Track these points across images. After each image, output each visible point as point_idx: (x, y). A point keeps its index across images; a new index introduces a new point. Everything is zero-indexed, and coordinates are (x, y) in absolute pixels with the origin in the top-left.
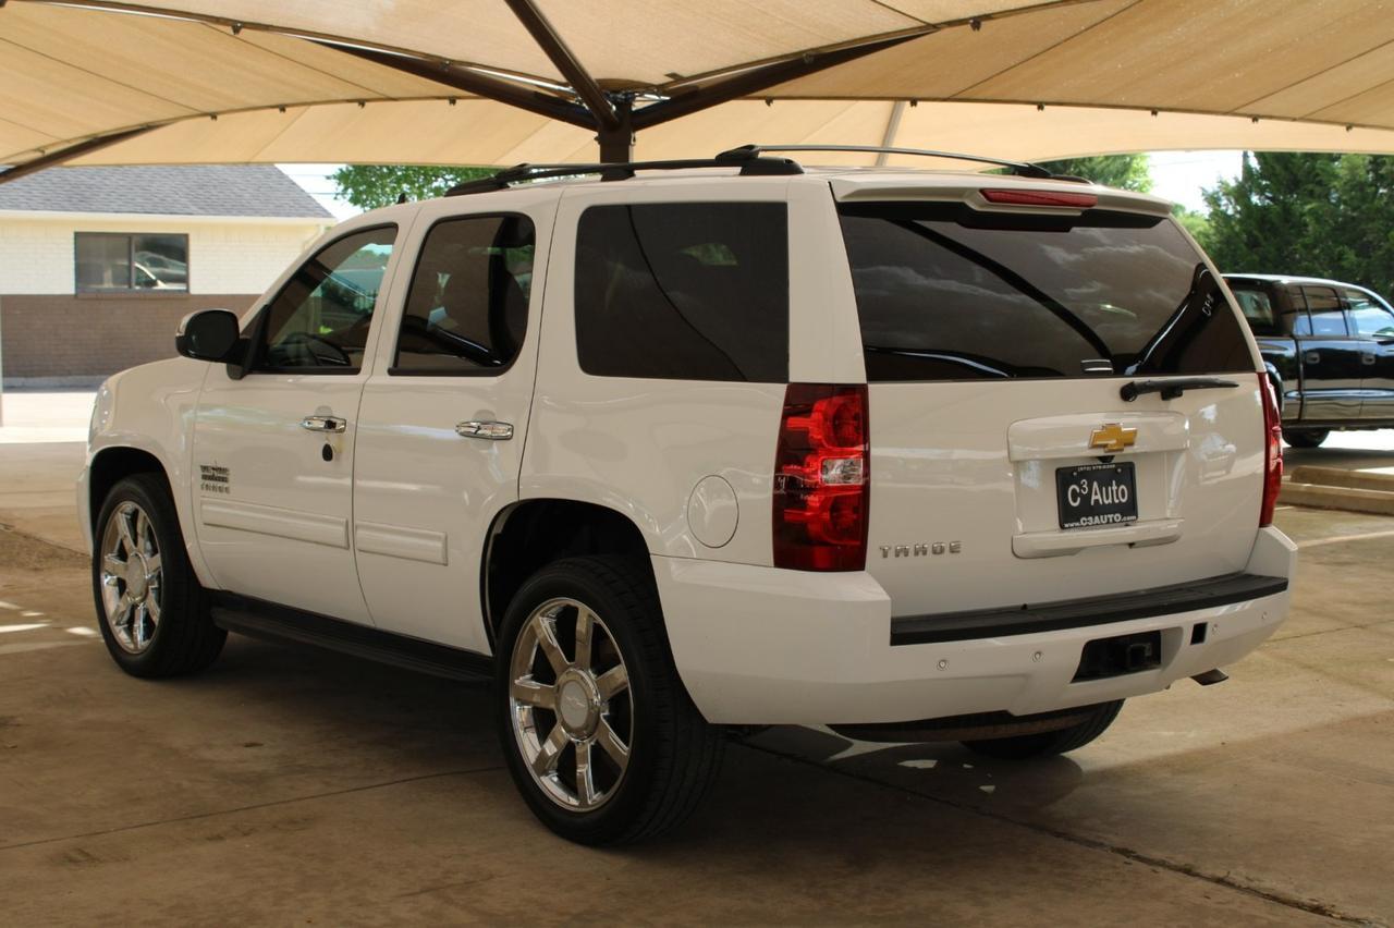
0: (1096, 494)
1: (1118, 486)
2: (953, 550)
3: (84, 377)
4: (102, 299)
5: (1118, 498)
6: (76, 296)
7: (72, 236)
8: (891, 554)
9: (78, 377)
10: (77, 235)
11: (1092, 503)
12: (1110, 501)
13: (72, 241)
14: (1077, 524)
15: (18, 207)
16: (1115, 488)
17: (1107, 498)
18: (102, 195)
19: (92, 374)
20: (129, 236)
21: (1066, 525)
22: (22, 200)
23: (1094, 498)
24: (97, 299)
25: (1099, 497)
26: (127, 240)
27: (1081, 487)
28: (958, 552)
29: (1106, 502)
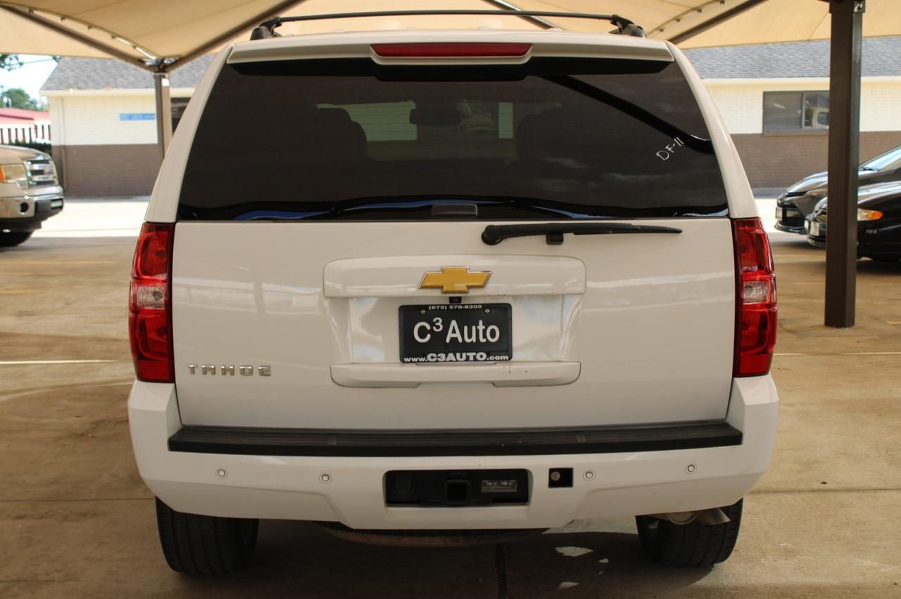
0: (454, 331)
1: (486, 325)
2: (264, 373)
3: (766, 189)
4: (781, 136)
5: (485, 336)
6: (762, 134)
7: (762, 94)
8: (199, 371)
9: (761, 189)
10: (766, 94)
11: (448, 340)
12: (474, 339)
13: (762, 98)
14: (423, 359)
15: (722, 76)
16: (481, 327)
17: (470, 336)
18: (784, 66)
19: (772, 186)
20: (802, 93)
21: (406, 360)
22: (728, 71)
23: (450, 335)
24: (777, 136)
25: (458, 335)
26: (800, 96)
27: (432, 324)
28: (269, 375)
29: (468, 340)
